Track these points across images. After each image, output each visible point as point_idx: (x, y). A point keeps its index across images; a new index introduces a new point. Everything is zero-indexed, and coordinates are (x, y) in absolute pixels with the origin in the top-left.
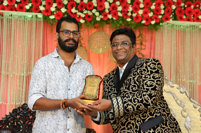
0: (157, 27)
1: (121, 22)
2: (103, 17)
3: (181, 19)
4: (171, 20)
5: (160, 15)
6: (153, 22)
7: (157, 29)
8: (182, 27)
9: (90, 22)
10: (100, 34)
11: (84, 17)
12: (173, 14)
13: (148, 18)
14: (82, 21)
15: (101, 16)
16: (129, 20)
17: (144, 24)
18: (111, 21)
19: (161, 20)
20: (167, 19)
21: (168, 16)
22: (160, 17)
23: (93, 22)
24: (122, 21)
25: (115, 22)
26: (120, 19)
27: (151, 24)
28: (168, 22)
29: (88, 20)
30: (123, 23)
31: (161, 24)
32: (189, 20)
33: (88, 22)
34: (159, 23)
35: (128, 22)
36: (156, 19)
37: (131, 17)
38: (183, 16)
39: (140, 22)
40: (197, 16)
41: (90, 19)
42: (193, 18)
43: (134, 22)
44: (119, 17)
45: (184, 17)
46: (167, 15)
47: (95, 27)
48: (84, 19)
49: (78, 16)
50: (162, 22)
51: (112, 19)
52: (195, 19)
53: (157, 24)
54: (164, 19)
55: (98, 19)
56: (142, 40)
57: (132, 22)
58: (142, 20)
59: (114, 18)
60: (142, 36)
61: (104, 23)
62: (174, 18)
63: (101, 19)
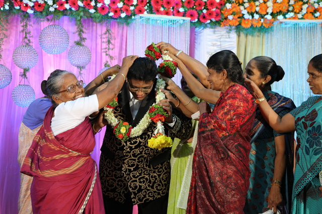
0: (129, 21)
1: (82, 14)
2: (57, 7)
3: (158, 12)
4: (145, 13)
5: (132, 5)
6: (123, 15)
7: (128, 24)
8: (159, 22)
9: (41, 12)
10: (55, 29)
11: (33, 6)
12: (148, 5)
13: (117, 9)
14: (30, 11)
15: (55, 5)
16: (92, 11)
17: (111, 17)
18: (69, 12)
19: (133, 12)
20: (141, 11)
21: (142, 8)
22: (132, 8)
23: (44, 13)
24: (84, 13)
25: (74, 13)
26: (81, 9)
27: (120, 17)
28: (141, 15)
29: (38, 10)
30: (84, 15)
31: (133, 17)
32: (167, 13)
33: (38, 13)
34: (131, 16)
35: (91, 14)
36: (127, 10)
37: (95, 8)
38: (160, 8)
39: (107, 15)
40: (177, 9)
41: (41, 9)
42: (172, 10)
43: (98, 15)
44: (79, 7)
45: (162, 9)
46: (140, 6)
47: (48, 20)
48: (32, 8)
49: (25, 5)
50: (134, 15)
51: (70, 9)
52: (175, 12)
53: (128, 17)
54: (136, 11)
55: (52, 9)
56: (110, 37)
57: (95, 14)
58: (109, 12)
59: (73, 9)
60: (110, 32)
61: (60, 14)
62: (149, 11)
63: (55, 9)
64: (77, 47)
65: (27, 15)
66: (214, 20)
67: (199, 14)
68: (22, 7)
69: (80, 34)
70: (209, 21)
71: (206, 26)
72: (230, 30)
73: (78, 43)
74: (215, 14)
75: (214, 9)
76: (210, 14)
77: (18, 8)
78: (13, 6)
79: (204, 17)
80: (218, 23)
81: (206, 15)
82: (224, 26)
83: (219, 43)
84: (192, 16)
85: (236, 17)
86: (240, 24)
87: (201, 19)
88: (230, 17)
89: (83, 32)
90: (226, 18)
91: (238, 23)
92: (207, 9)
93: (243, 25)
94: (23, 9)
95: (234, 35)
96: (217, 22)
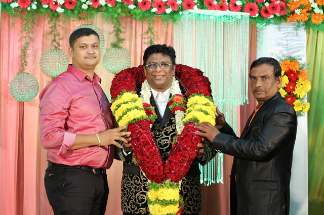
0: (175, 16)
1: (119, 10)
2: (91, 3)
3: (211, 6)
4: (195, 7)
6: (169, 11)
7: (174, 21)
8: (211, 17)
9: (72, 10)
11: (64, 4)
13: (161, 4)
14: (60, 10)
15: (88, 2)
16: (132, 7)
17: (155, 13)
18: (105, 8)
19: (180, 6)
20: (190, 6)
21: (191, 2)
22: (179, 2)
23: (76, 12)
24: (121, 9)
25: (111, 10)
26: (118, 5)
27: (165, 13)
28: (190, 11)
29: (69, 8)
30: (122, 11)
31: (180, 13)
32: (222, 8)
33: (69, 12)
34: (178, 11)
35: (130, 10)
36: (173, 5)
37: (135, 3)
38: (213, 2)
39: (149, 11)
40: (234, 2)
41: (72, 7)
42: (228, 4)
43: (139, 11)
44: (117, 2)
45: (215, 3)
47: (80, 18)
48: (63, 6)
49: (54, 3)
50: (182, 11)
51: (106, 5)
52: (231, 6)
53: (175, 12)
54: (185, 5)
55: (85, 7)
56: (152, 37)
57: (135, 10)
58: (152, 7)
59: (109, 5)
60: (153, 31)
61: (94, 12)
62: (200, 5)
63: (89, 6)
64: (113, 50)
65: (56, 14)
66: (278, 15)
67: (259, 8)
68: (50, 5)
69: (117, 35)
70: (272, 16)
71: (269, 22)
72: (298, 26)
73: (115, 46)
74: (279, 8)
75: (278, 2)
76: (274, 8)
77: (46, 6)
78: (41, 5)
79: (266, 12)
80: (284, 18)
81: (269, 10)
82: (291, 21)
83: (285, 43)
84: (251, 10)
85: (305, 11)
86: (310, 19)
87: (263, 14)
88: (298, 12)
89: (121, 32)
90: (293, 13)
91: (307, 19)
92: (270, 2)
93: (313, 21)
94: (52, 7)
95: (302, 32)
96: (282, 17)
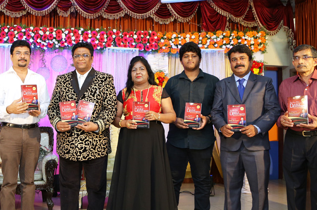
0: (102, 51)
2: (60, 45)
3: (120, 45)
4: (112, 46)
5: (104, 42)
6: (99, 48)
7: (102, 53)
8: (121, 51)
10: (59, 58)
12: (114, 41)
13: (95, 45)
14: (45, 48)
19: (104, 46)
20: (109, 46)
22: (104, 44)
23: (53, 49)
27: (97, 49)
28: (109, 48)
31: (105, 49)
32: (125, 46)
33: (50, 49)
36: (101, 45)
38: (120, 43)
40: (131, 43)
41: (51, 47)
42: (128, 44)
45: (122, 44)
46: (109, 42)
47: (56, 52)
48: (47, 46)
49: (42, 45)
51: (68, 46)
52: (130, 45)
53: (102, 49)
54: (106, 45)
55: (57, 46)
61: (62, 49)
62: (114, 45)
64: (72, 67)
65: (44, 50)
66: (154, 49)
67: (144, 46)
70: (151, 50)
71: (149, 53)
72: (164, 55)
74: (154, 46)
75: (154, 43)
76: (151, 46)
77: (38, 46)
79: (148, 48)
80: (156, 51)
81: (149, 47)
82: (160, 52)
83: (157, 63)
84: (140, 47)
85: (167, 47)
86: (170, 51)
87: (146, 49)
88: (164, 48)
90: (161, 48)
91: (169, 51)
92: (149, 43)
93: (172, 52)
94: (41, 47)
95: (166, 58)
96: (155, 50)
